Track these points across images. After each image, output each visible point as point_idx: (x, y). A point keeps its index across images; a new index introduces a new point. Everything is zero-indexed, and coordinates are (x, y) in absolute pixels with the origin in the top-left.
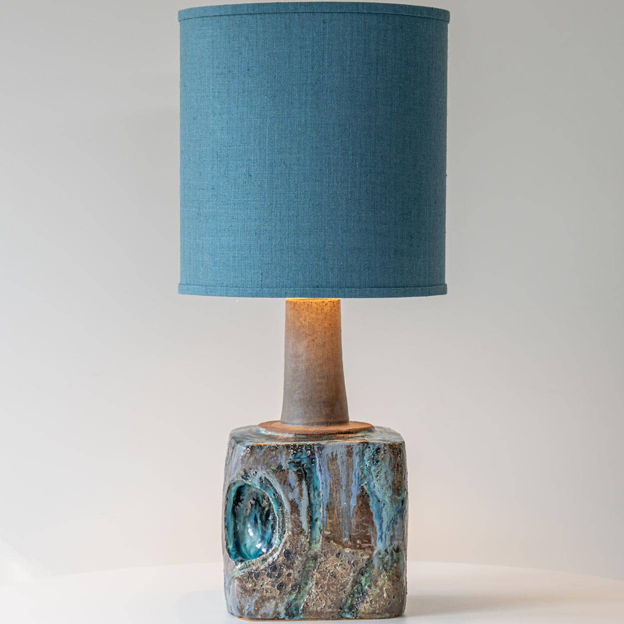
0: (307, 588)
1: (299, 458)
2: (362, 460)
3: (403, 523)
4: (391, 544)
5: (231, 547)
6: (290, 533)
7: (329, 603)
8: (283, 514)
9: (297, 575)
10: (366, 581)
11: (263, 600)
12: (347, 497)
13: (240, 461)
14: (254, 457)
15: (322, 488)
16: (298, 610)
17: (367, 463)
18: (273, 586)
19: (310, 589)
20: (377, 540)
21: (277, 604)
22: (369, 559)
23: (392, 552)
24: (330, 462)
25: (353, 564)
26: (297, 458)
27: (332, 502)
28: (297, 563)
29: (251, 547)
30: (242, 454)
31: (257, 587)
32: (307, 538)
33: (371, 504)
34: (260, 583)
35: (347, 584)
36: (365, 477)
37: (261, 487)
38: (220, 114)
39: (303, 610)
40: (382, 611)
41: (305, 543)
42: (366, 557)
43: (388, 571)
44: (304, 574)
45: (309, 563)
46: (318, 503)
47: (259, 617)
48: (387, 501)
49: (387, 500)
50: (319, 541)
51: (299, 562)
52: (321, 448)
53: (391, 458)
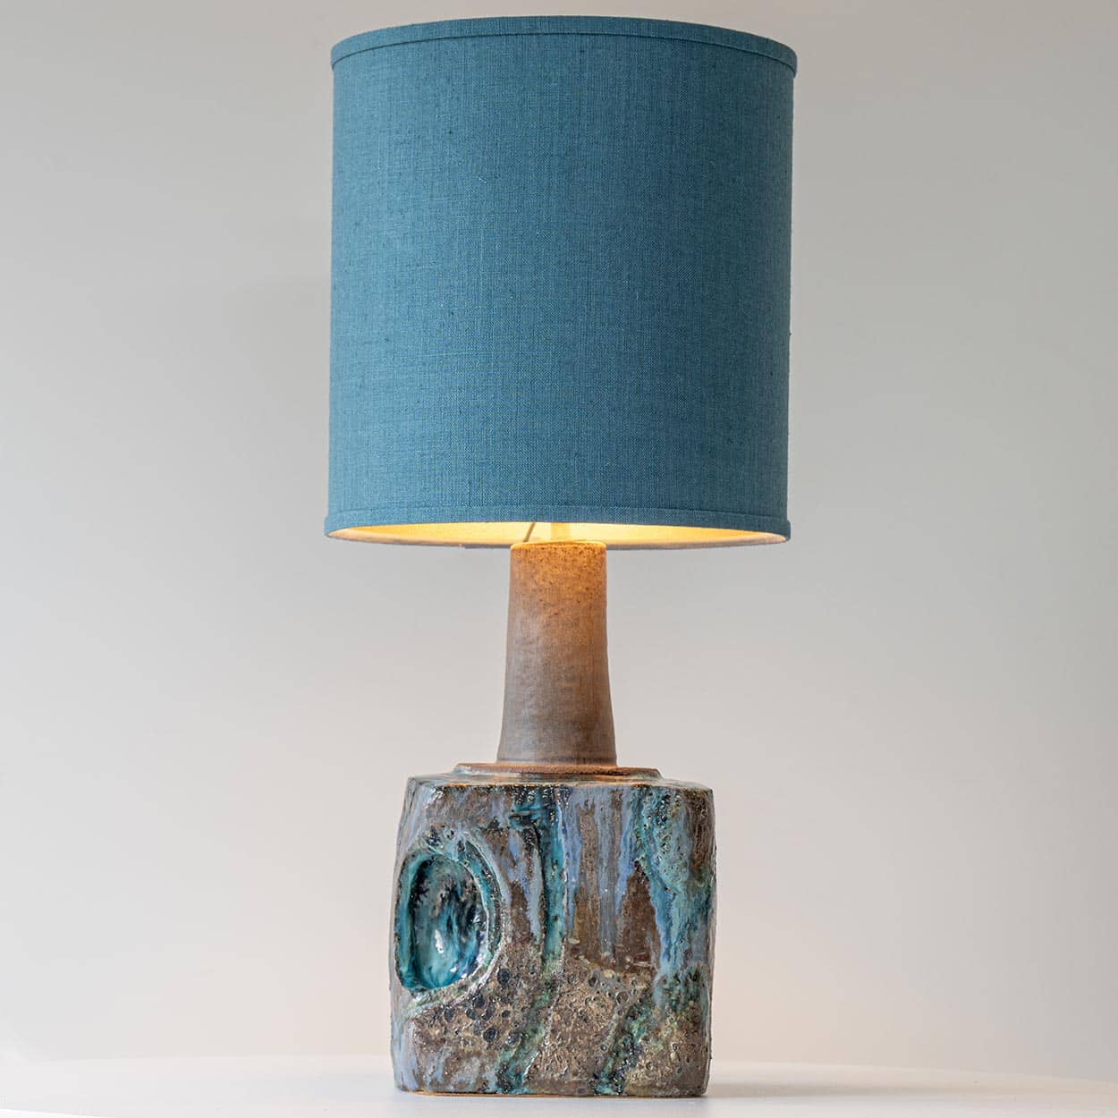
0: (537, 1038)
1: (528, 809)
2: (638, 816)
3: (707, 931)
4: (685, 965)
5: (404, 969)
6: (509, 940)
7: (575, 1066)
8: (497, 906)
9: (519, 1016)
10: (639, 1029)
11: (459, 1057)
12: (610, 879)
13: (425, 814)
14: (449, 806)
15: (568, 863)
16: (520, 1079)
17: (646, 822)
18: (476, 1033)
19: (542, 1040)
20: (661, 958)
21: (483, 1065)
22: (645, 991)
23: (687, 980)
24: (581, 817)
25: (618, 998)
26: (524, 809)
27: (584, 886)
28: (519, 993)
29: (440, 971)
30: (430, 801)
31: (449, 1035)
32: (539, 950)
33: (651, 894)
34: (455, 1027)
35: (607, 1034)
36: (642, 846)
37: (461, 858)
38: (401, 211)
39: (528, 1078)
40: (667, 1084)
41: (534, 958)
42: (641, 987)
43: (678, 1012)
44: (531, 1015)
45: (541, 994)
46: (559, 888)
47: (452, 1088)
48: (680, 890)
49: (680, 887)
50: (560, 955)
51: (524, 993)
52: (567, 792)
53: (688, 814)
